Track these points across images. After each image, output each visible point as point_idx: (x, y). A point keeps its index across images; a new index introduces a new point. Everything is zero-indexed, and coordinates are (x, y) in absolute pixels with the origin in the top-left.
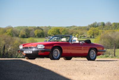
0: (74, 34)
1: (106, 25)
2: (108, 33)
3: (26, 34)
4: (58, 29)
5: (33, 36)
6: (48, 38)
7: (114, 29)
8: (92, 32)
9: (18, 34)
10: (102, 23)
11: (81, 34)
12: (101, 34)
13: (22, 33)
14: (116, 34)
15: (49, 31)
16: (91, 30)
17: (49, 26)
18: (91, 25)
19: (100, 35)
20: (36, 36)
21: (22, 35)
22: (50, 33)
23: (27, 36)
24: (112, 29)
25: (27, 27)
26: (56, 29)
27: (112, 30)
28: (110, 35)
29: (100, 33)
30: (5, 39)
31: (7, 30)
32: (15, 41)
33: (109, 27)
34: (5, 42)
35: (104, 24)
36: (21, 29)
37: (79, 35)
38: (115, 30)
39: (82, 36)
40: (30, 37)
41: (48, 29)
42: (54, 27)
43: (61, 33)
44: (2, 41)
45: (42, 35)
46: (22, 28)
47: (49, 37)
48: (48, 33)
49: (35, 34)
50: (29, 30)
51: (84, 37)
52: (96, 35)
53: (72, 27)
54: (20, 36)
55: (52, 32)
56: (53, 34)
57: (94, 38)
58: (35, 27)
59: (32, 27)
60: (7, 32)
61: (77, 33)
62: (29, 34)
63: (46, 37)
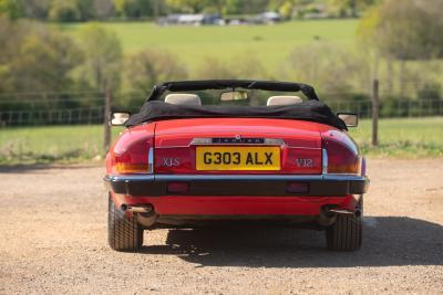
3: (80, 7)
6: (169, 22)
9: (44, 6)
11: (302, 3)
13: (61, 3)
20: (119, 14)
21: (61, 10)
22: (177, 2)
23: (83, 14)
37: (294, 4)
39: (309, 12)
40: (95, 18)
45: (142, 8)
47: (172, 17)
49: (113, 8)
51: (315, 15)
52: (363, 5)
54: (53, 13)
56: (189, 4)
57: (355, 16)
63: (161, 19)
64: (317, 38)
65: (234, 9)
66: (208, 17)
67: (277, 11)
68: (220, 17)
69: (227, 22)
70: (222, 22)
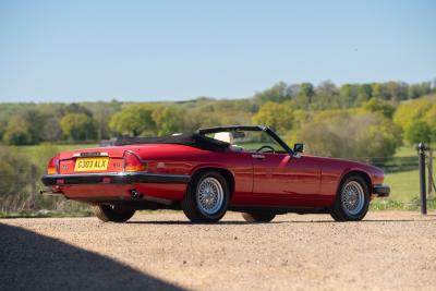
1: (318, 92)
2: (327, 121)
3: (31, 131)
4: (147, 109)
5: (54, 135)
6: (111, 144)
7: (349, 107)
8: (270, 118)
10: (304, 85)
12: (303, 126)
13: (14, 128)
14: (352, 125)
15: (114, 118)
16: (265, 110)
17: (114, 101)
18: (267, 93)
19: (299, 127)
20: (66, 138)
21: (14, 135)
22: (119, 126)
23: (33, 137)
24: (340, 107)
25: (32, 104)
26: (141, 111)
27: (339, 111)
28: (332, 128)
29: (298, 122)
33: (329, 101)
35: (309, 91)
36: (10, 114)
38: (351, 110)
40: (44, 141)
41: (108, 112)
42: (131, 103)
43: (158, 123)
45: (86, 132)
46: (14, 110)
47: (112, 139)
48: (111, 125)
49: (61, 131)
50: (39, 118)
52: (283, 129)
53: (195, 101)
54: (6, 137)
55: (126, 120)
56: (128, 128)
58: (62, 105)
59: (52, 105)
62: (41, 128)
63: (103, 141)
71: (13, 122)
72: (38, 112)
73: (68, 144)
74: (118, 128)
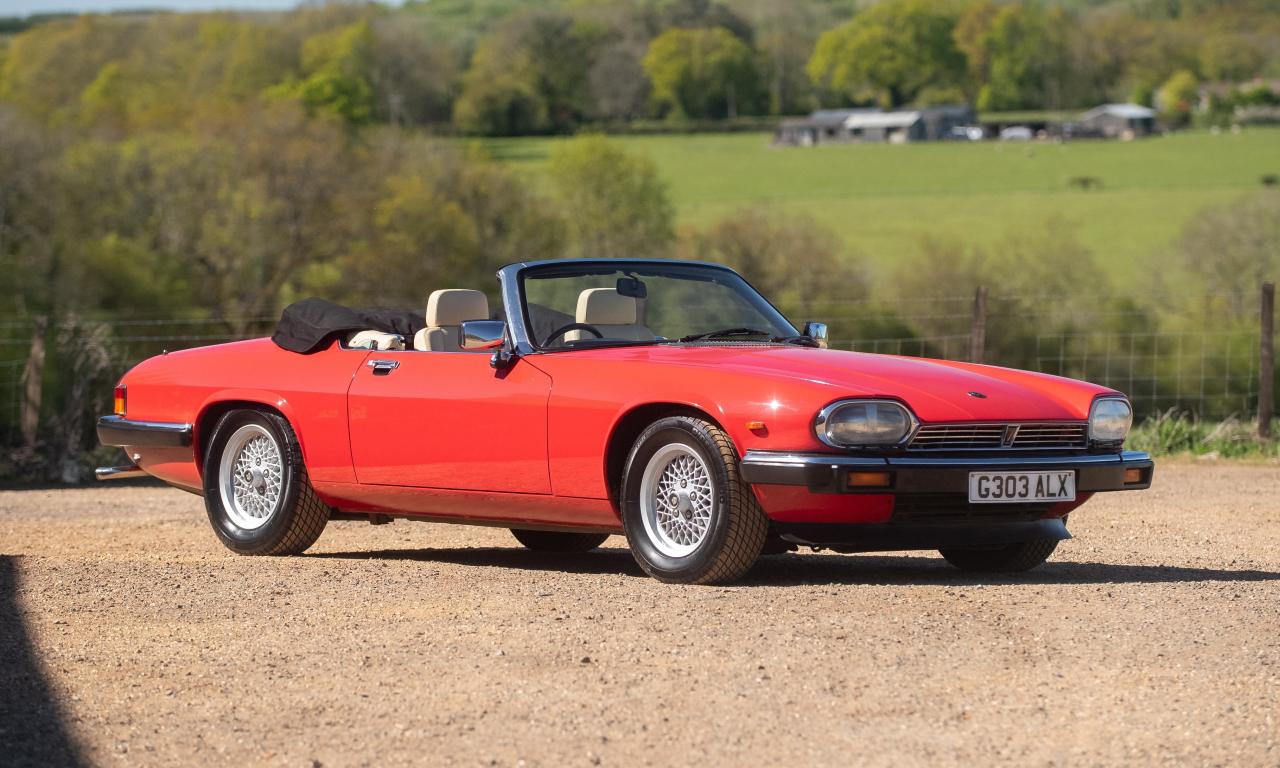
0: (1134, 69)
3: (546, 88)
4: (938, 11)
5: (623, 104)
6: (814, 133)
9: (441, 87)
11: (1224, 76)
13: (489, 78)
15: (826, 39)
20: (663, 110)
21: (490, 100)
22: (840, 74)
23: (553, 110)
26: (915, 19)
30: (268, 167)
31: (312, 47)
32: (391, 181)
34: (272, 193)
36: (482, 28)
37: (1201, 78)
39: (1244, 101)
40: (590, 121)
41: (810, 22)
43: (974, 61)
44: (234, 186)
45: (731, 91)
47: (821, 117)
48: (816, 66)
49: (646, 89)
50: (574, 41)
51: (1266, 111)
54: (464, 108)
55: (863, 52)
56: (873, 77)
60: (307, 60)
61: (1177, 58)
62: (578, 80)
63: (789, 123)
64: (1269, 181)
65: (1012, 92)
66: (932, 117)
67: (1147, 101)
68: (970, 119)
69: (993, 131)
70: (975, 133)
71: (485, 56)
72: (569, 22)
73: (666, 132)
74: (839, 78)
